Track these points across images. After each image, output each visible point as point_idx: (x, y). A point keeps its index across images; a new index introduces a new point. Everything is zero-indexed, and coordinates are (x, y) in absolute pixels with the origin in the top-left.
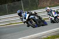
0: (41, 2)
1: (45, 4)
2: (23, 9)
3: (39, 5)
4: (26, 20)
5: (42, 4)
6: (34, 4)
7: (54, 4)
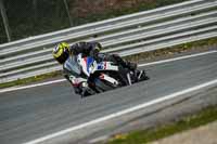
1: (97, 3)
6: (54, 6)
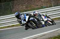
0: (16, 6)
1: (20, 8)
3: (14, 9)
4: (26, 22)
5: (17, 7)
7: (30, 8)
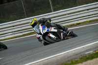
2: (51, 6)
